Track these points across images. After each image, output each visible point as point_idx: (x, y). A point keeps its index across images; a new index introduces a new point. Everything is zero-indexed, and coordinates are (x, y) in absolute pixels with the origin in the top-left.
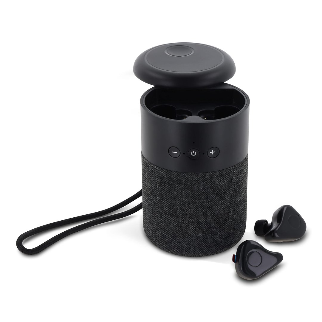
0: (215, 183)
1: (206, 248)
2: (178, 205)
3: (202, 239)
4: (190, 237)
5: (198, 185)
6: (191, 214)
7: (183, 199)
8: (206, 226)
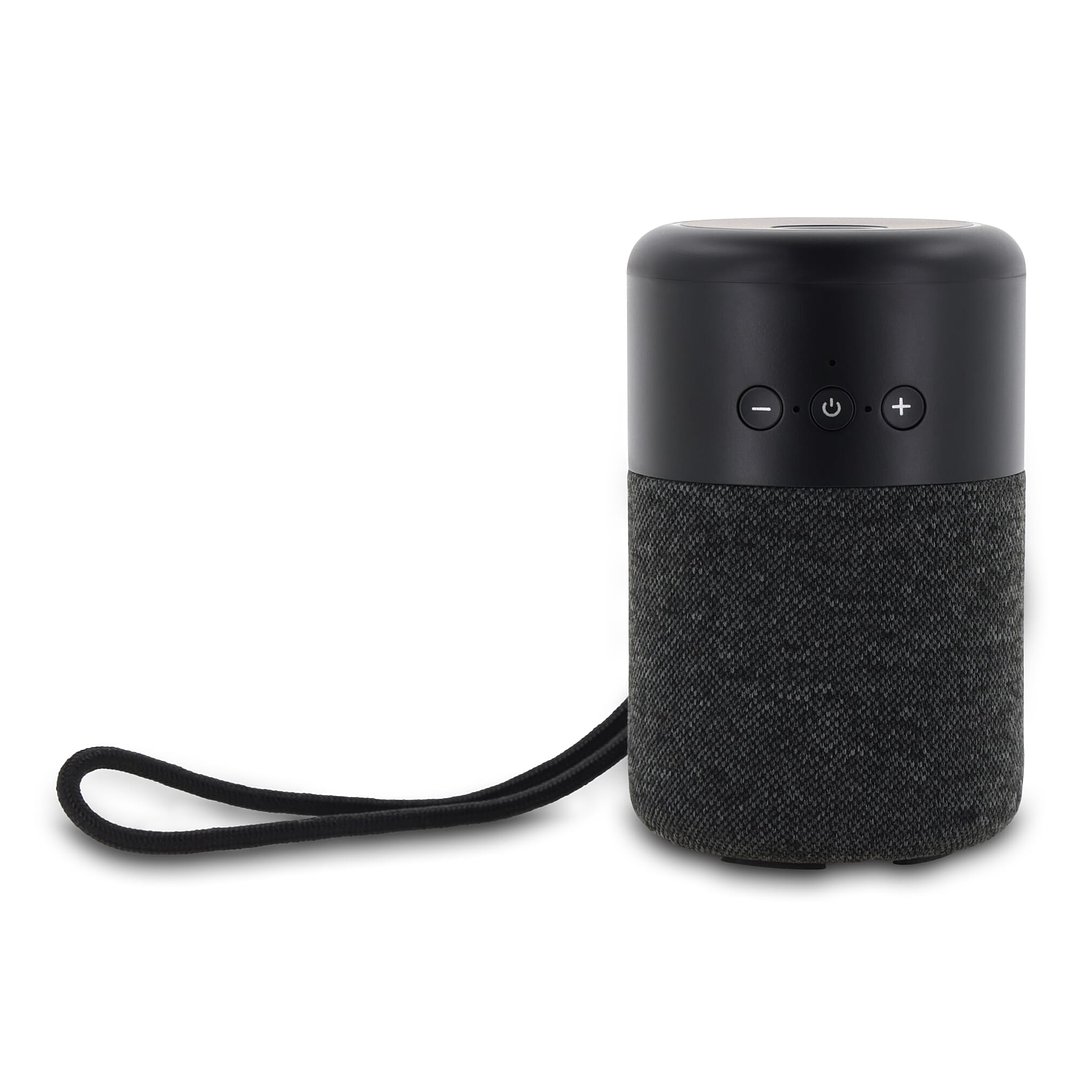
0: (911, 536)
1: (881, 809)
2: (774, 626)
3: (865, 772)
4: (816, 764)
5: (850, 537)
6: (821, 663)
7: (791, 600)
8: (881, 713)
